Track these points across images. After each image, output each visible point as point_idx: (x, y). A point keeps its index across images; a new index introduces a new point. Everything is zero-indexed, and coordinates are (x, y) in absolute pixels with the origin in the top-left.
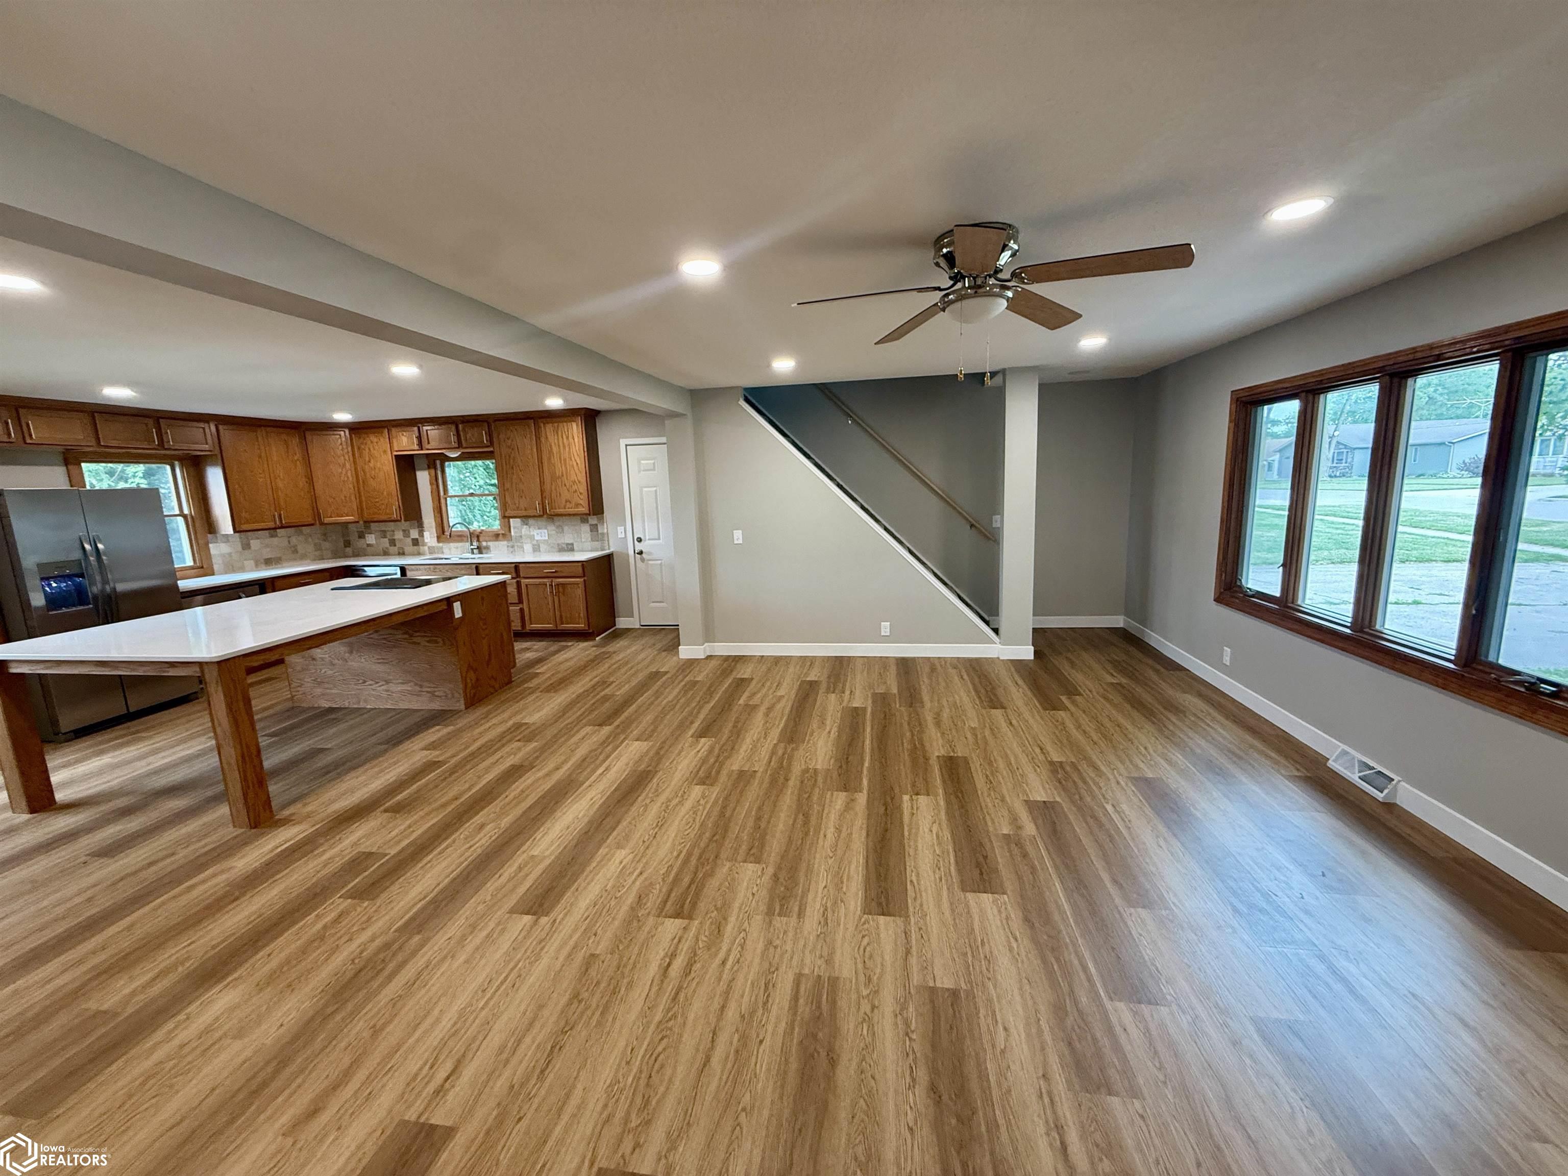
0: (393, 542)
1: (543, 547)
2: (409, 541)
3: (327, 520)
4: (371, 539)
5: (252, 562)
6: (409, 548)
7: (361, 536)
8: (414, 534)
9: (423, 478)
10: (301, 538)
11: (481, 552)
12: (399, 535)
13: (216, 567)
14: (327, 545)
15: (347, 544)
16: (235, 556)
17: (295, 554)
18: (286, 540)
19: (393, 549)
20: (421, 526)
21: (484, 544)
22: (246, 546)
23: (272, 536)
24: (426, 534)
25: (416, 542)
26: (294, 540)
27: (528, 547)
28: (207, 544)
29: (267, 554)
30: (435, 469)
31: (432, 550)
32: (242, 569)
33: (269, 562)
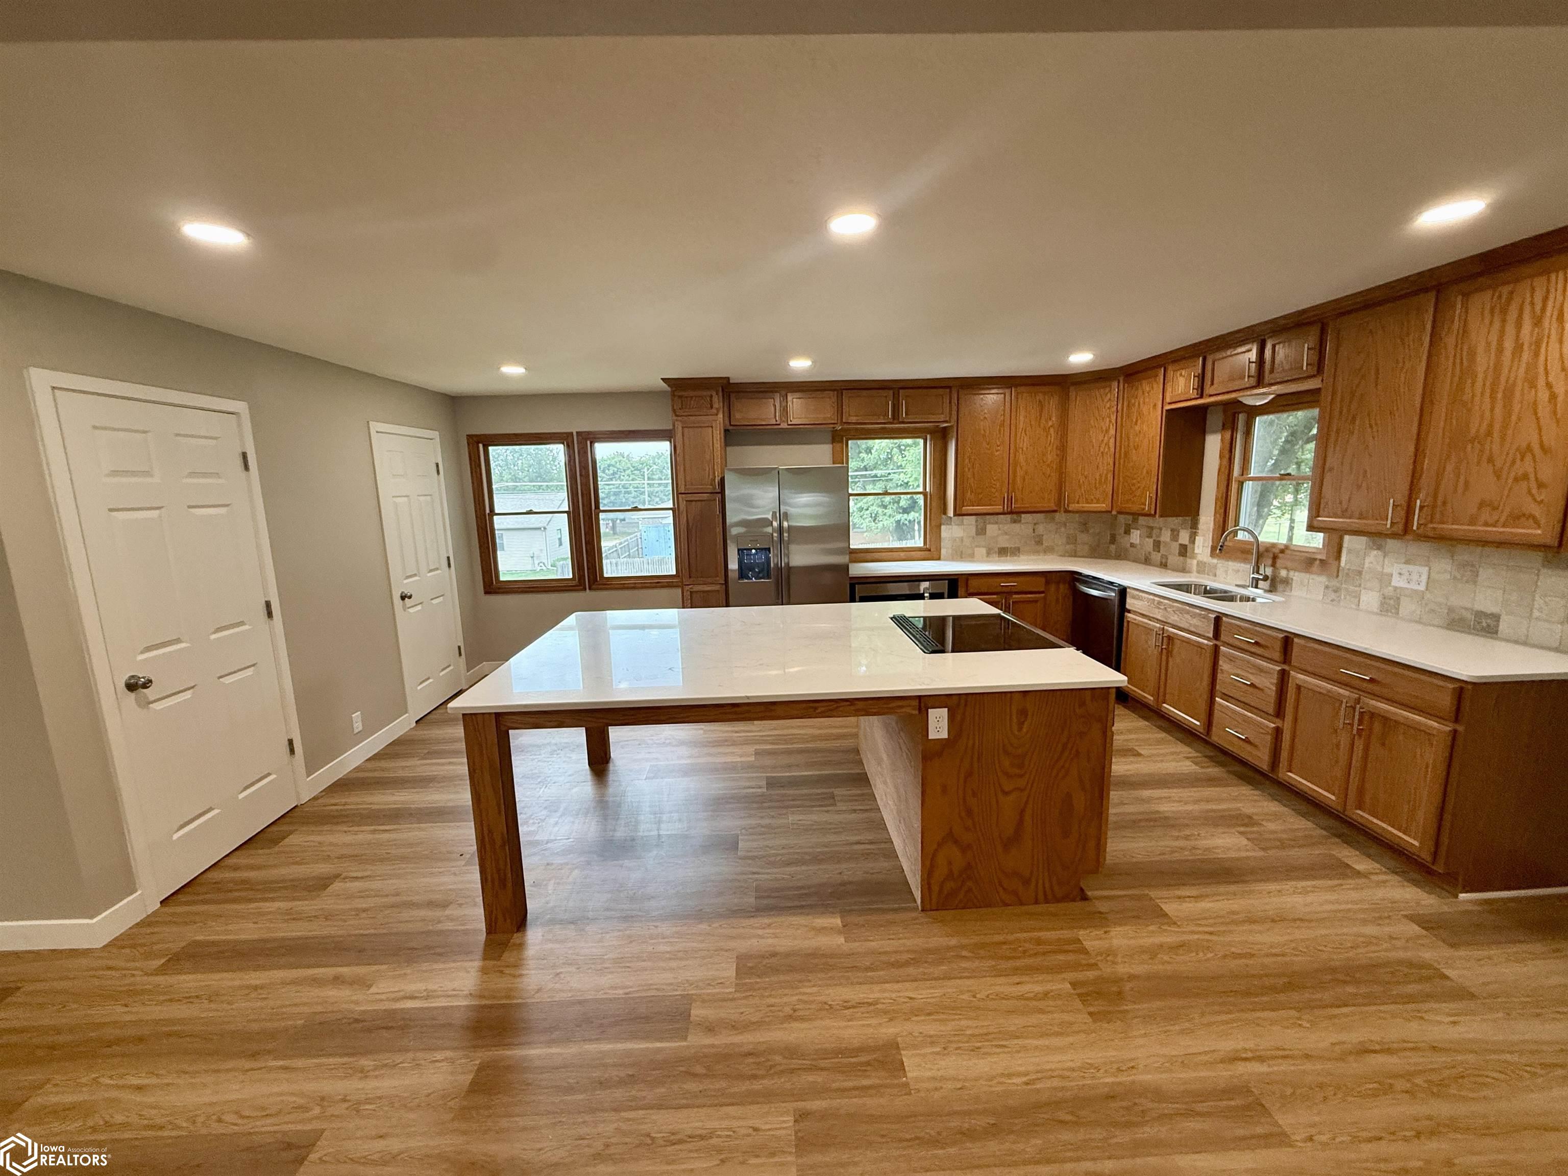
0: (1157, 545)
2: (1175, 547)
3: (1072, 507)
4: (1135, 536)
5: (983, 551)
6: (1174, 559)
7: (1127, 532)
8: (1184, 538)
9: (1213, 444)
10: (1052, 527)
11: (1272, 589)
12: (1166, 536)
13: (943, 551)
14: (1083, 538)
15: (1113, 540)
16: (967, 542)
17: (1038, 545)
18: (1031, 527)
19: (1156, 557)
20: (1194, 525)
21: (1283, 573)
22: (981, 531)
23: (1015, 522)
24: (1199, 540)
25: (1184, 551)
26: (1041, 529)
28: (939, 527)
29: (1004, 542)
30: (1234, 429)
31: (1202, 568)
32: (971, 557)
33: (1003, 552)
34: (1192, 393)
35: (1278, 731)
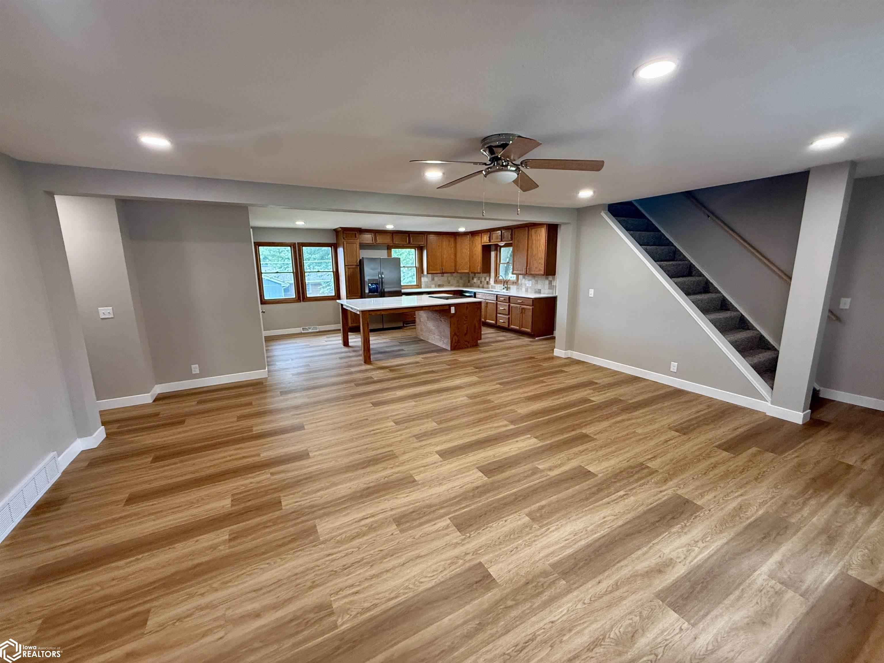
0: (481, 282)
1: (529, 290)
2: (486, 282)
3: (459, 271)
4: (475, 280)
5: (434, 286)
6: (485, 286)
7: (473, 279)
8: (488, 279)
9: (493, 254)
10: (452, 278)
11: (507, 290)
12: (483, 279)
13: (422, 286)
14: (461, 281)
15: (469, 282)
16: (429, 283)
17: (449, 283)
18: (446, 278)
19: (481, 285)
20: (490, 276)
21: (509, 286)
22: (433, 279)
23: (442, 276)
24: (491, 279)
25: (488, 283)
26: (449, 278)
27: (524, 289)
28: (421, 278)
29: (439, 283)
30: (497, 251)
31: (492, 287)
32: (430, 287)
33: (439, 286)
34: (488, 241)
35: (509, 318)
